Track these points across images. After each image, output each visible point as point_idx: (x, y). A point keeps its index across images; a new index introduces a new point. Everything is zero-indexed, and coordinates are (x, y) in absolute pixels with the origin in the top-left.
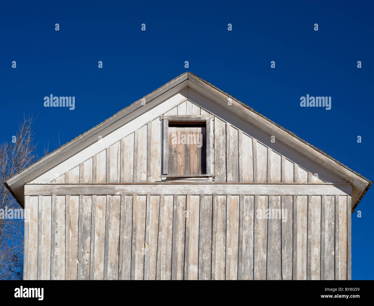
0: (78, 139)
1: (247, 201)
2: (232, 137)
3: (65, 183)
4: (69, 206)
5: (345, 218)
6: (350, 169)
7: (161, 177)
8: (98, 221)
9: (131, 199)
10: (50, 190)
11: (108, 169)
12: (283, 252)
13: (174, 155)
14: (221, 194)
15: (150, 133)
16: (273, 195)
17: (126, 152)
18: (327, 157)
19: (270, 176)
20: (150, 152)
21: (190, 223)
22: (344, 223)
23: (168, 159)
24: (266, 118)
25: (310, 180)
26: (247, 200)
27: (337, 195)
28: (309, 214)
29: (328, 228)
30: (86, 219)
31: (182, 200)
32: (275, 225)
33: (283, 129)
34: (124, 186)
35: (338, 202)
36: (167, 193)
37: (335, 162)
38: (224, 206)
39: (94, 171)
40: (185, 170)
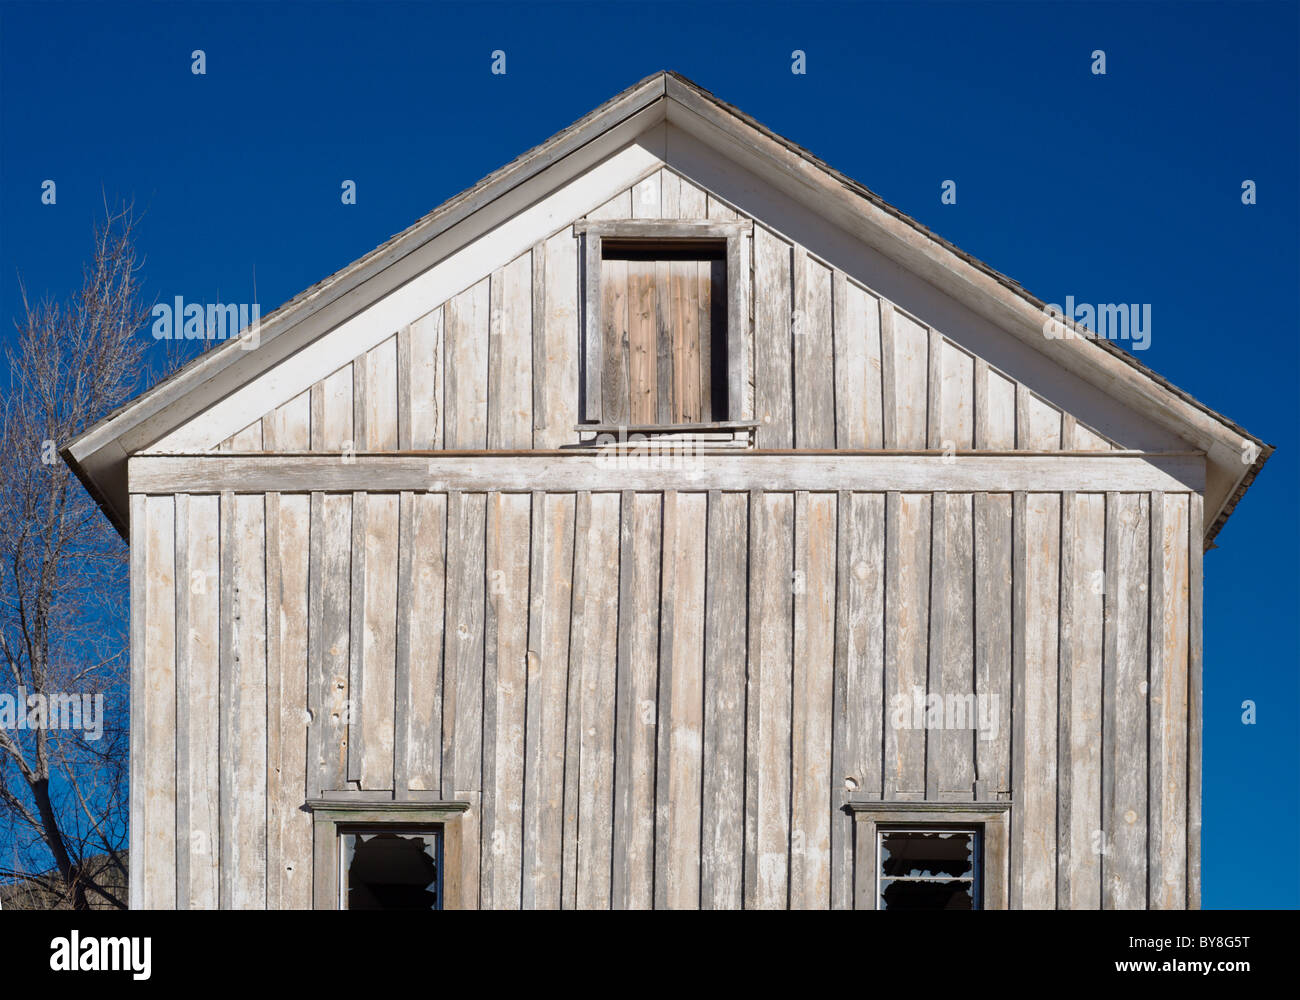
0: (304, 302)
1: (861, 513)
2: (811, 295)
3: (263, 453)
4: (277, 531)
5: (1182, 570)
6: (1198, 403)
7: (580, 432)
8: (372, 581)
9: (481, 505)
10: (212, 475)
11: (402, 405)
12: (978, 685)
13: (620, 357)
14: (775, 487)
15: (541, 282)
16: (949, 492)
17: (464, 346)
18: (1126, 362)
19: (937, 429)
20: (543, 345)
21: (676, 587)
22: (1179, 585)
23: (601, 370)
24: (923, 228)
25: (1068, 440)
26: (862, 509)
27: (1158, 491)
28: (1065, 556)
29: (1126, 603)
30: (333, 573)
31: (647, 510)
32: (954, 591)
33: (981, 266)
34: (457, 463)
35: (1160, 516)
36: (599, 484)
37: (1153, 379)
38: (786, 528)
39: (358, 409)
40: (658, 405)
